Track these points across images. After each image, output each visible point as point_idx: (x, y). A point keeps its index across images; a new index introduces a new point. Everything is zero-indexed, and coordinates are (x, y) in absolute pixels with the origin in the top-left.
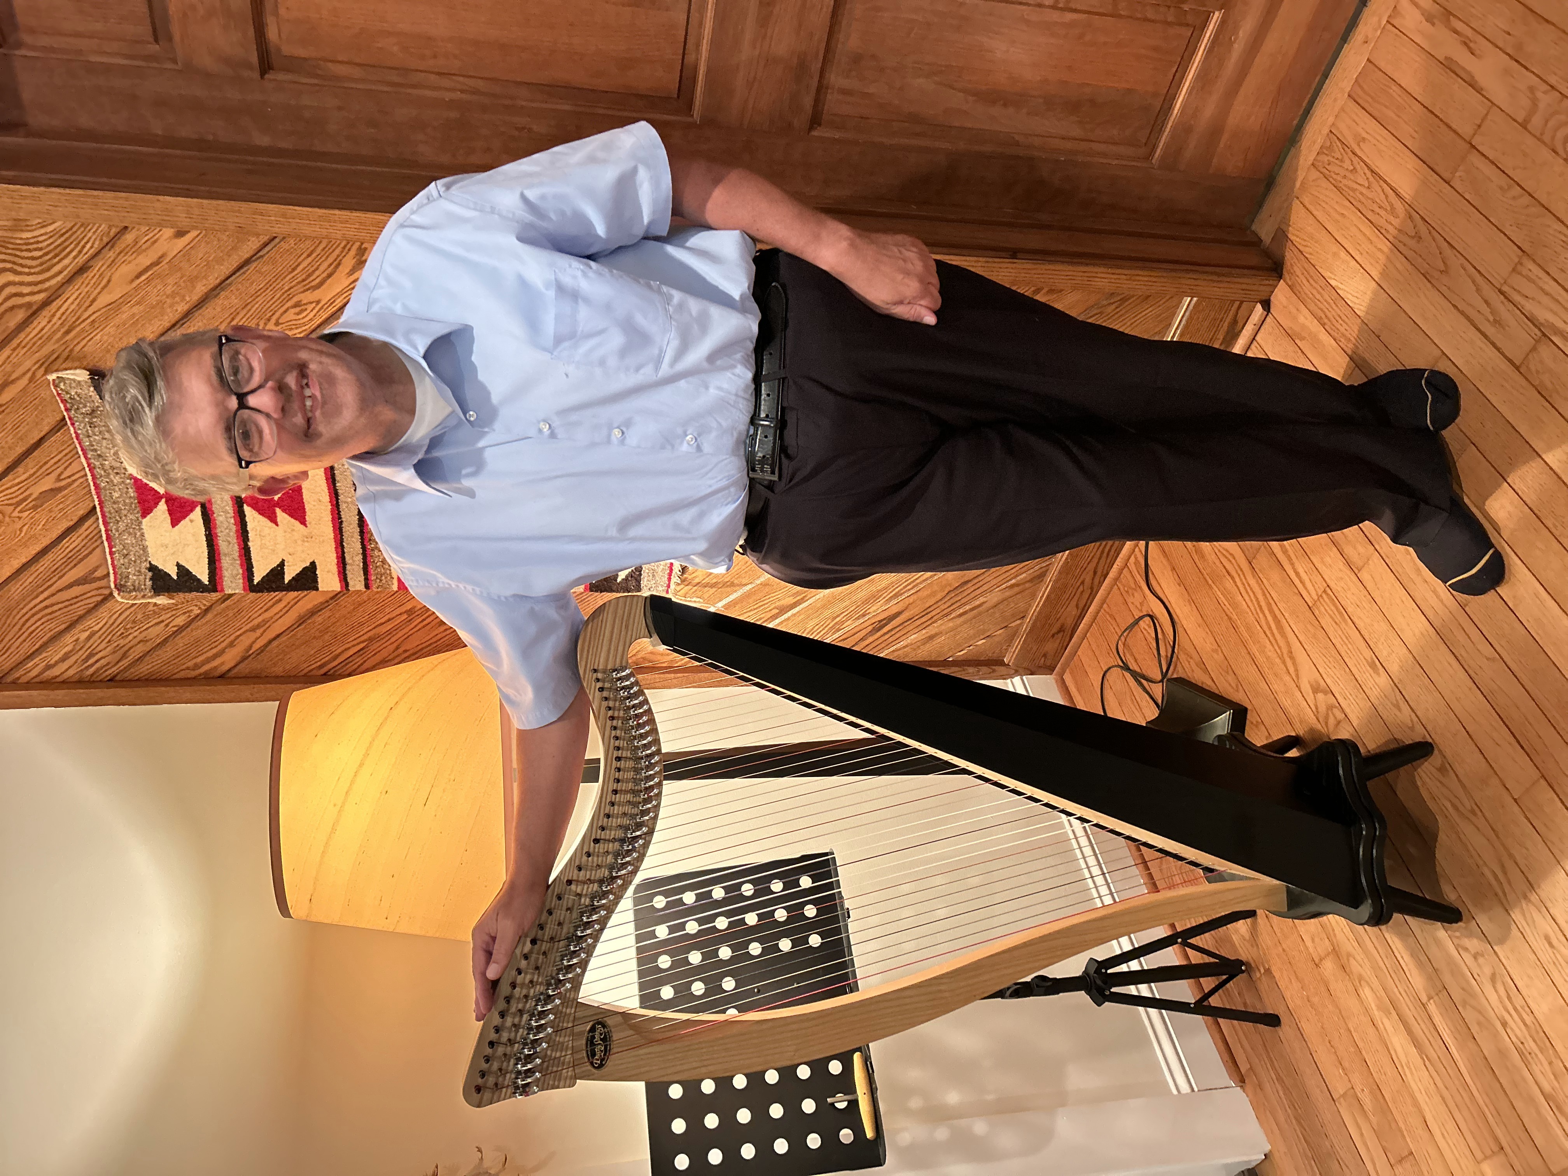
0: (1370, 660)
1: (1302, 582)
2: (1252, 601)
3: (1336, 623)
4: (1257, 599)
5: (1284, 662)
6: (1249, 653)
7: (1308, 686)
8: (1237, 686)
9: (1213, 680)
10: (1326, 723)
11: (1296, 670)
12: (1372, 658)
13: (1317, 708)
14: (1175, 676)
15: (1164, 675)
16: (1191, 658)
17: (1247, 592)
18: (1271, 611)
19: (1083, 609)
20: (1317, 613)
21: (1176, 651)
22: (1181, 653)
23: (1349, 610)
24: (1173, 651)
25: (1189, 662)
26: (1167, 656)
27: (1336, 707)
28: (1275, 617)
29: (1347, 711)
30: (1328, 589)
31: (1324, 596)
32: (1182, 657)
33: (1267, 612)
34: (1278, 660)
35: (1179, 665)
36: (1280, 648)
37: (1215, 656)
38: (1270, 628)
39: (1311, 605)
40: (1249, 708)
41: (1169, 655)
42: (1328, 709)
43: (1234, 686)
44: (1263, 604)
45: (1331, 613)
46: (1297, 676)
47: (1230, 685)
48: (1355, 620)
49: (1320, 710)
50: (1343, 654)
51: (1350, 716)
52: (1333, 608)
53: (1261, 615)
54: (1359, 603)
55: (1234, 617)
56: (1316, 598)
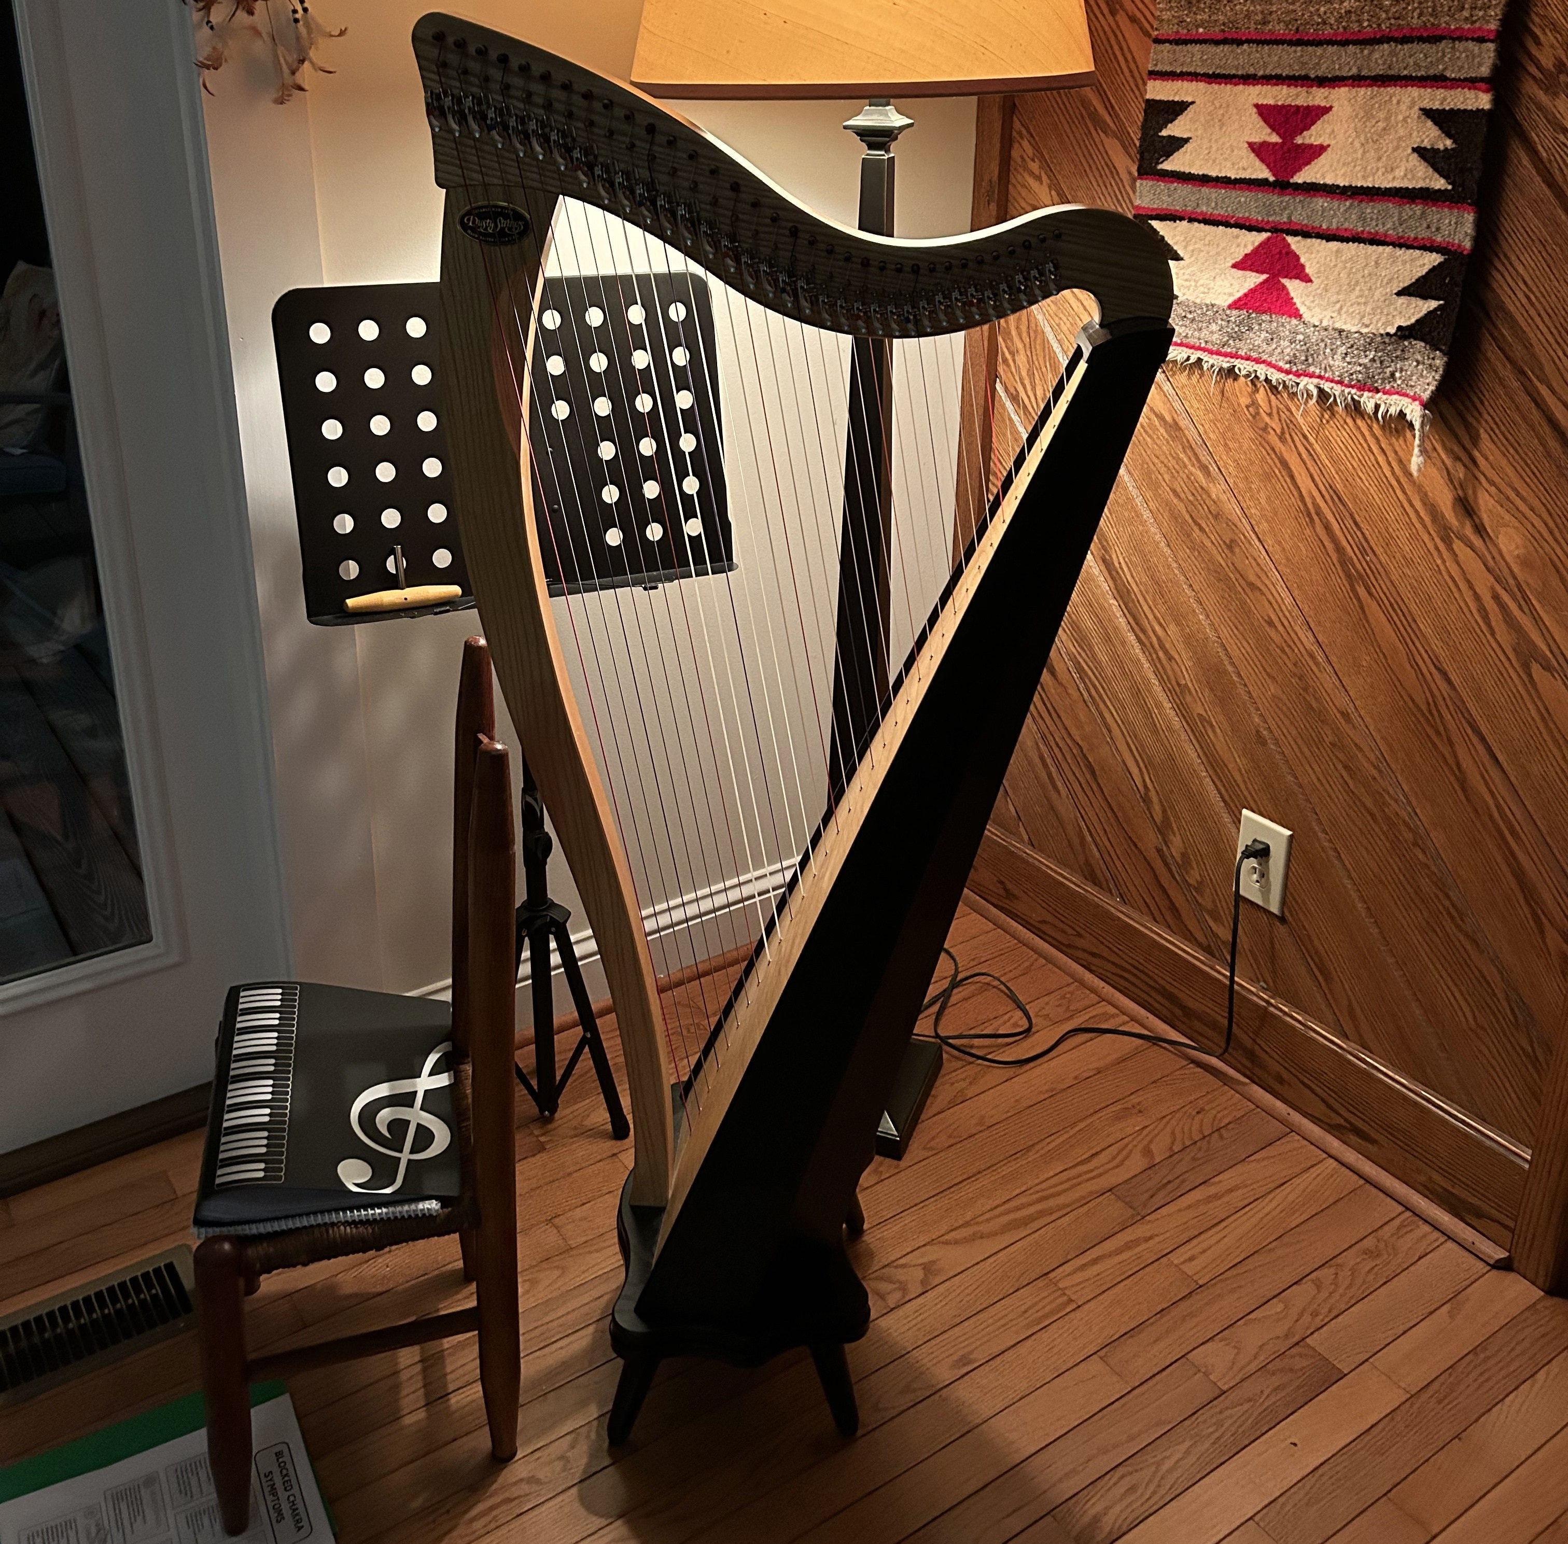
0: (971, 1357)
1: (1083, 1267)
2: (1055, 1186)
3: (1025, 1312)
4: (1059, 1194)
5: (966, 1224)
6: (979, 1173)
7: (931, 1258)
8: (932, 1149)
9: (939, 1113)
10: (881, 1279)
11: (956, 1242)
12: (975, 1361)
13: (904, 1266)
14: (945, 1056)
15: (944, 1040)
16: (971, 1083)
17: (1068, 1180)
18: (1041, 1214)
19: (1039, 929)
20: (1040, 1283)
21: (980, 1061)
22: (979, 1068)
23: (1044, 1335)
24: (979, 1057)
25: (964, 1080)
26: (972, 1047)
27: (904, 1297)
28: (1031, 1219)
29: (900, 1312)
30: (1074, 1306)
31: (1065, 1298)
32: (971, 1070)
33: (1039, 1207)
34: (969, 1216)
35: (960, 1063)
36: (988, 1220)
37: (974, 1121)
38: (1018, 1209)
39: (1052, 1275)
40: (903, 1163)
41: (973, 1051)
42: (901, 1283)
43: (932, 1144)
44: (1051, 1203)
45: (1041, 1305)
46: (947, 1243)
47: (933, 1139)
48: (1029, 1342)
49: (900, 1270)
50: (981, 1316)
51: (891, 1316)
52: (1047, 1310)
53: (1035, 1197)
54: (1055, 1350)
55: (1032, 1156)
56: (1061, 1285)
